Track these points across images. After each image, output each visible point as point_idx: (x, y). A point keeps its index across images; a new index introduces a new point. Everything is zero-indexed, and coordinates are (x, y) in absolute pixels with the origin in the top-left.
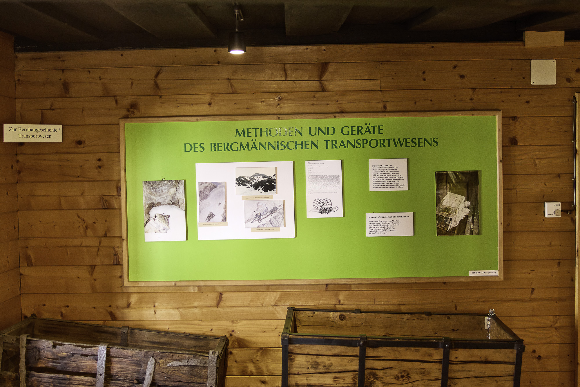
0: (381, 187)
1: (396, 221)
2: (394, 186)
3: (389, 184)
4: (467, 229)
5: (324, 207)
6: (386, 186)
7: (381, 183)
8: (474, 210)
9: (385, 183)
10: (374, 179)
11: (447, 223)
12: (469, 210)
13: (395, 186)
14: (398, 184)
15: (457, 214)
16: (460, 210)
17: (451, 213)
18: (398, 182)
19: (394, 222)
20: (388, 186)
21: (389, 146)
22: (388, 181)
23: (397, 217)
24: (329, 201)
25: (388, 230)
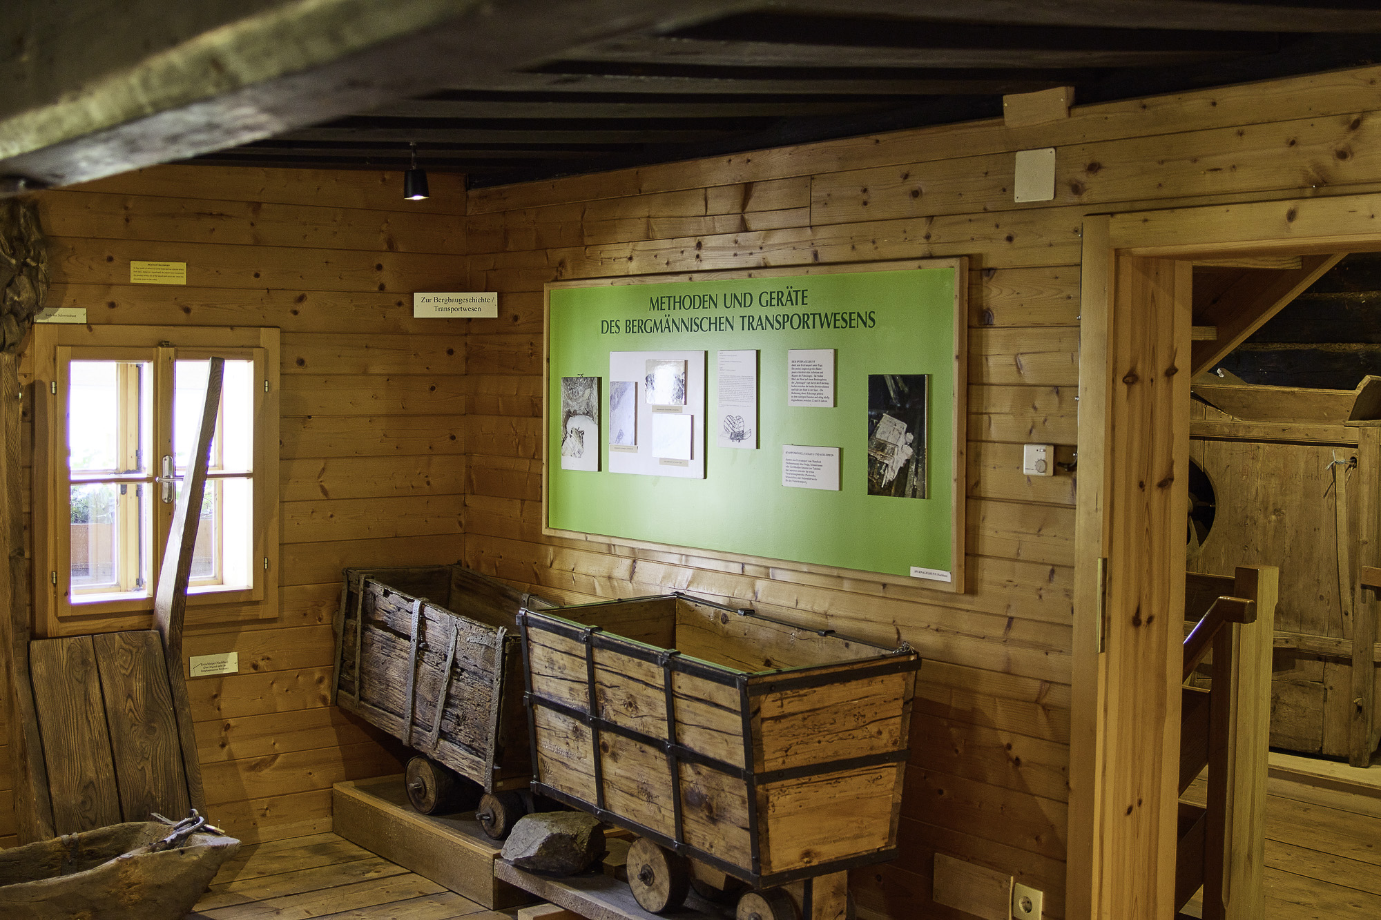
0: (801, 399)
1: (817, 462)
2: (816, 399)
3: (811, 396)
4: (908, 485)
5: (735, 430)
6: (807, 399)
7: (801, 392)
8: (919, 450)
9: (806, 392)
10: (793, 385)
11: (882, 471)
12: (911, 450)
13: (818, 399)
14: (821, 396)
15: (895, 456)
16: (900, 449)
17: (887, 453)
18: (822, 392)
19: (814, 464)
20: (810, 399)
21: (814, 327)
22: (810, 388)
23: (818, 455)
24: (741, 420)
25: (807, 477)
